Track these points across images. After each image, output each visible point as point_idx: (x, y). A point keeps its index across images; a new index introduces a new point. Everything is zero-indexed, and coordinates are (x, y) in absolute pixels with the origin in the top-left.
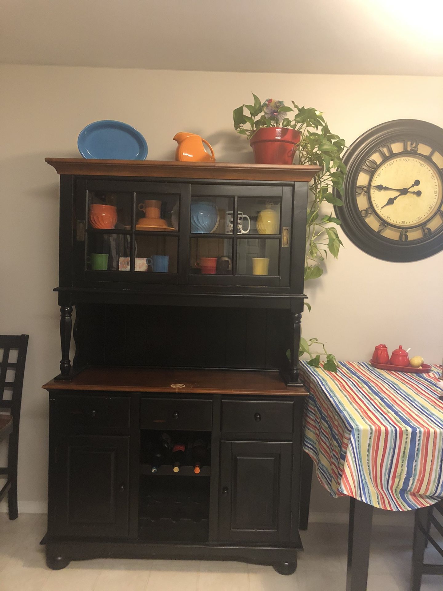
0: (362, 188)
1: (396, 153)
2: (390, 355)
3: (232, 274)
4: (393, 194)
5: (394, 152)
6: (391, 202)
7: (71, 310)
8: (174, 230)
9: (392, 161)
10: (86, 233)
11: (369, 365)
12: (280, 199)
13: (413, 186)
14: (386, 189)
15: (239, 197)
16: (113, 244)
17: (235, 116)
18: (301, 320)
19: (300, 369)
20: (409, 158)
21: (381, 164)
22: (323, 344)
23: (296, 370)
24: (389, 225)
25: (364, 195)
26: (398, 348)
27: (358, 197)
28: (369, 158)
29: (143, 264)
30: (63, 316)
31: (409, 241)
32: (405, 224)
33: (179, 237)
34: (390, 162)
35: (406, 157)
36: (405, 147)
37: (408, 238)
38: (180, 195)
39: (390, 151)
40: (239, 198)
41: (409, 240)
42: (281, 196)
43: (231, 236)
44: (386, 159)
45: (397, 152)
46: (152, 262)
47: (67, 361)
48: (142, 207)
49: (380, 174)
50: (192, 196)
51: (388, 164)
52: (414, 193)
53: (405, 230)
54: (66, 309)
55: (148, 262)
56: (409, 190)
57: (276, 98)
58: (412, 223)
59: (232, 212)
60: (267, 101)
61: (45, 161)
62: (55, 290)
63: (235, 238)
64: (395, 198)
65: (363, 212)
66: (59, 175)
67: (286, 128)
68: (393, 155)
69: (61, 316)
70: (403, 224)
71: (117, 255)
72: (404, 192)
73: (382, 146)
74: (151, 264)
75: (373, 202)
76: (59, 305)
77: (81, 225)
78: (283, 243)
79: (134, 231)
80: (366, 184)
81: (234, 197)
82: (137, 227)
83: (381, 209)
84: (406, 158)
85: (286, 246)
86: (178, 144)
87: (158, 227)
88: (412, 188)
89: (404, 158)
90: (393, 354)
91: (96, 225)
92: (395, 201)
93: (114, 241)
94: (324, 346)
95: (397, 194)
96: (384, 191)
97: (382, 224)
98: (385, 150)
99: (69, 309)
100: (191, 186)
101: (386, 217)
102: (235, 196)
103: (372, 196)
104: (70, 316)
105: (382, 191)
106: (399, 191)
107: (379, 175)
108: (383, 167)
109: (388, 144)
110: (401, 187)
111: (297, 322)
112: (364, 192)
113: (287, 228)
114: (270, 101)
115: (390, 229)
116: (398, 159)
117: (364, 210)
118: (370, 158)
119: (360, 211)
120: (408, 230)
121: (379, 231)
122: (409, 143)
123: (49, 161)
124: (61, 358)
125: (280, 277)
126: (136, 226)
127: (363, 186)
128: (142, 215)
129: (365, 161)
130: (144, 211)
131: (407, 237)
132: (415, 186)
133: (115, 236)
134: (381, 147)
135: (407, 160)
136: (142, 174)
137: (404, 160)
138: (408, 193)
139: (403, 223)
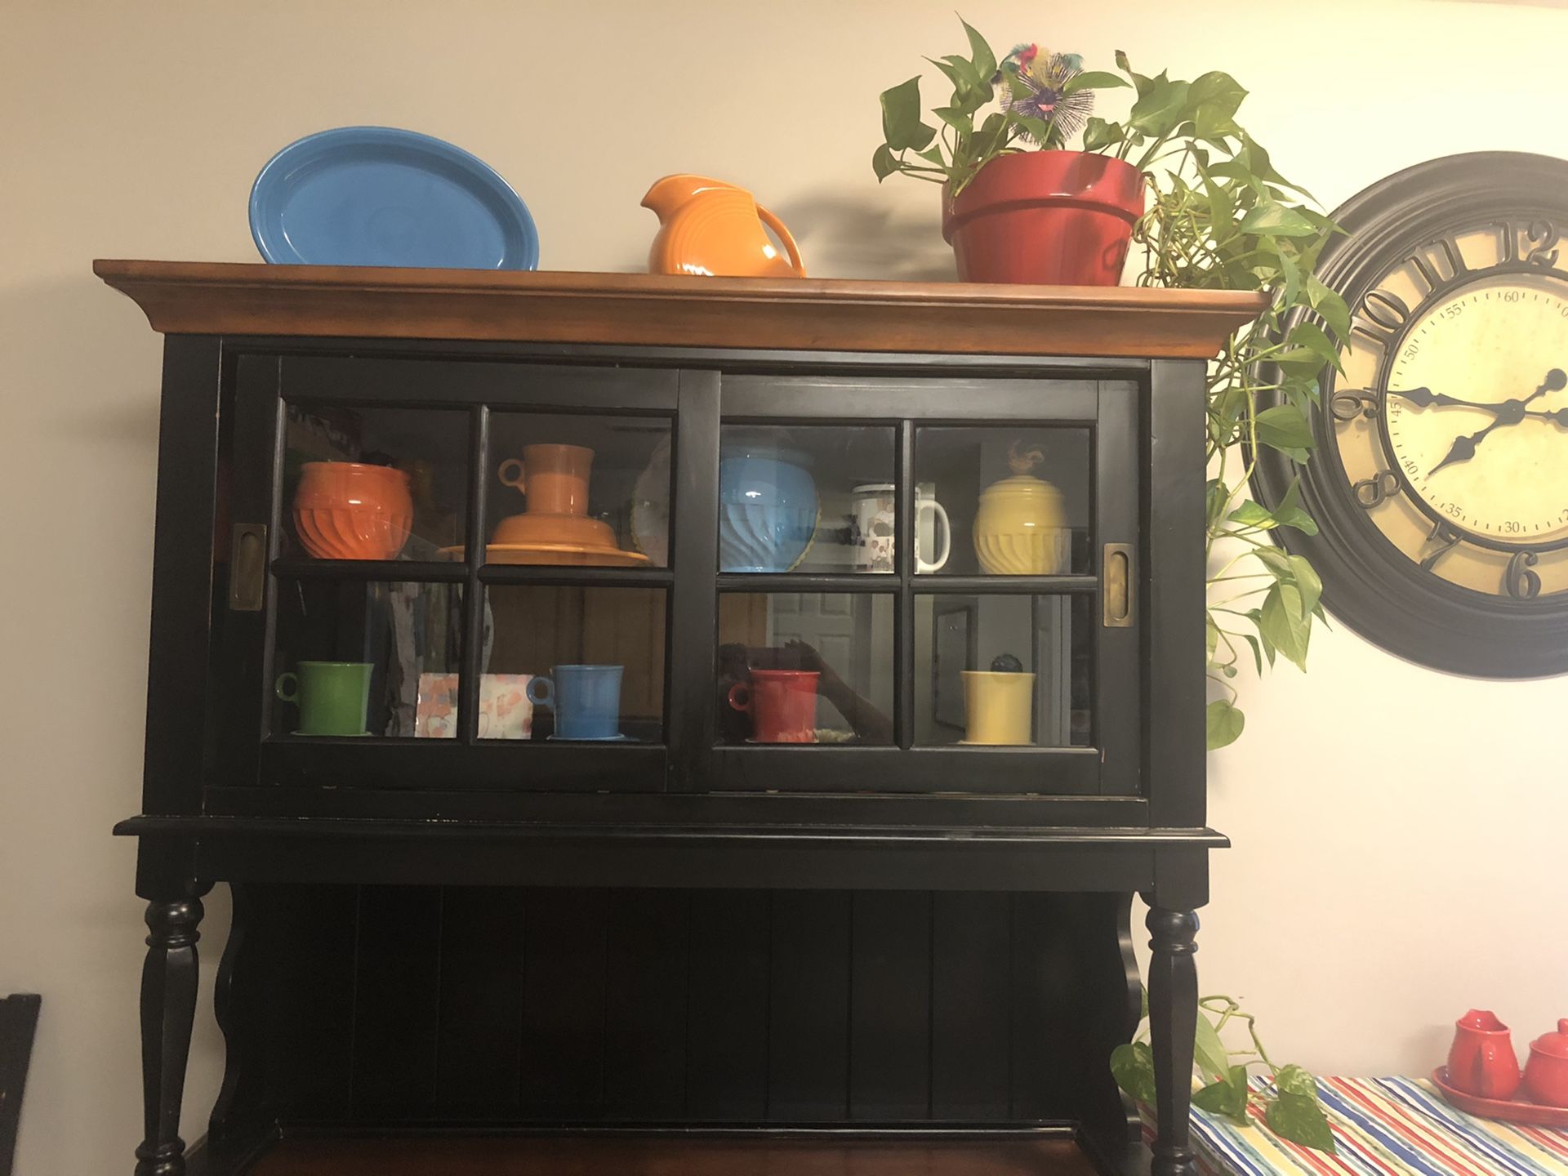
0: (1355, 398)
1: (1475, 271)
2: (1522, 1054)
3: (897, 741)
4: (1470, 423)
5: (1470, 266)
6: (1462, 450)
7: (198, 912)
8: (643, 561)
9: (1458, 301)
10: (272, 579)
11: (1435, 1097)
12: (1087, 432)
13: (1541, 391)
14: (1444, 401)
15: (917, 423)
16: (403, 619)
17: (886, 115)
18: (1196, 939)
19: (1197, 1158)
20: (1521, 290)
21: (1422, 310)
22: (1248, 1017)
23: (1182, 1161)
24: (1464, 539)
25: (1361, 426)
26: (1555, 1029)
27: (1340, 433)
28: (1373, 289)
29: (517, 697)
30: (157, 944)
31: (1545, 597)
32: (1521, 534)
33: (670, 587)
34: (1450, 304)
35: (1509, 285)
36: (1508, 248)
37: (1539, 588)
38: (674, 415)
39: (1455, 261)
40: (918, 430)
41: (1543, 591)
42: (1093, 416)
43: (888, 581)
44: (1438, 292)
45: (1479, 268)
46: (551, 690)
47: (167, 1146)
48: (513, 473)
49: (1415, 350)
50: (725, 420)
51: (1445, 313)
52: (1548, 416)
53: (1526, 556)
54: (174, 913)
55: (536, 691)
56: (1528, 408)
57: (1052, 43)
58: (1544, 529)
59: (893, 487)
60: (1016, 53)
61: (95, 272)
62: (120, 829)
63: (905, 591)
64: (1479, 437)
65: (1362, 489)
66: (162, 336)
67: (1098, 152)
68: (1464, 278)
69: (148, 941)
70: (1512, 534)
71: (421, 659)
72: (1509, 413)
73: (1422, 245)
74: (548, 702)
75: (1398, 453)
76: (140, 892)
77: (252, 543)
78: (1109, 611)
79: (479, 566)
80: (1367, 386)
81: (897, 423)
82: (492, 551)
83: (1426, 479)
84: (1511, 290)
85: (1123, 623)
86: (662, 221)
87: (581, 549)
88: (1538, 399)
89: (1504, 290)
90: (1535, 1054)
91: (321, 543)
92: (1477, 448)
93: (408, 606)
94: (1251, 1022)
95: (1484, 421)
96: (1435, 410)
97: (1440, 534)
98: (1432, 258)
99: (184, 910)
100: (722, 381)
101: (1448, 507)
102: (902, 420)
103: (1391, 429)
104: (192, 937)
105: (1428, 412)
106: (1492, 410)
107: (1412, 353)
108: (1424, 323)
109: (1443, 238)
110: (1496, 396)
111: (1180, 948)
112: (1361, 417)
113: (1124, 547)
114: (1028, 54)
115: (1466, 553)
116: (1480, 294)
117: (1367, 483)
118: (1379, 287)
119: (1352, 485)
120: (1538, 554)
121: (1429, 564)
122: (1521, 234)
123: (114, 273)
124: (141, 1137)
125: (1100, 753)
126: (488, 546)
127: (1359, 391)
128: (515, 504)
129: (1363, 298)
130: (522, 488)
131: (1535, 582)
132: (1549, 393)
133: (412, 588)
134: (1418, 248)
135: (1512, 298)
136: (516, 330)
137: (1503, 296)
138: (1524, 420)
139: (1512, 528)
